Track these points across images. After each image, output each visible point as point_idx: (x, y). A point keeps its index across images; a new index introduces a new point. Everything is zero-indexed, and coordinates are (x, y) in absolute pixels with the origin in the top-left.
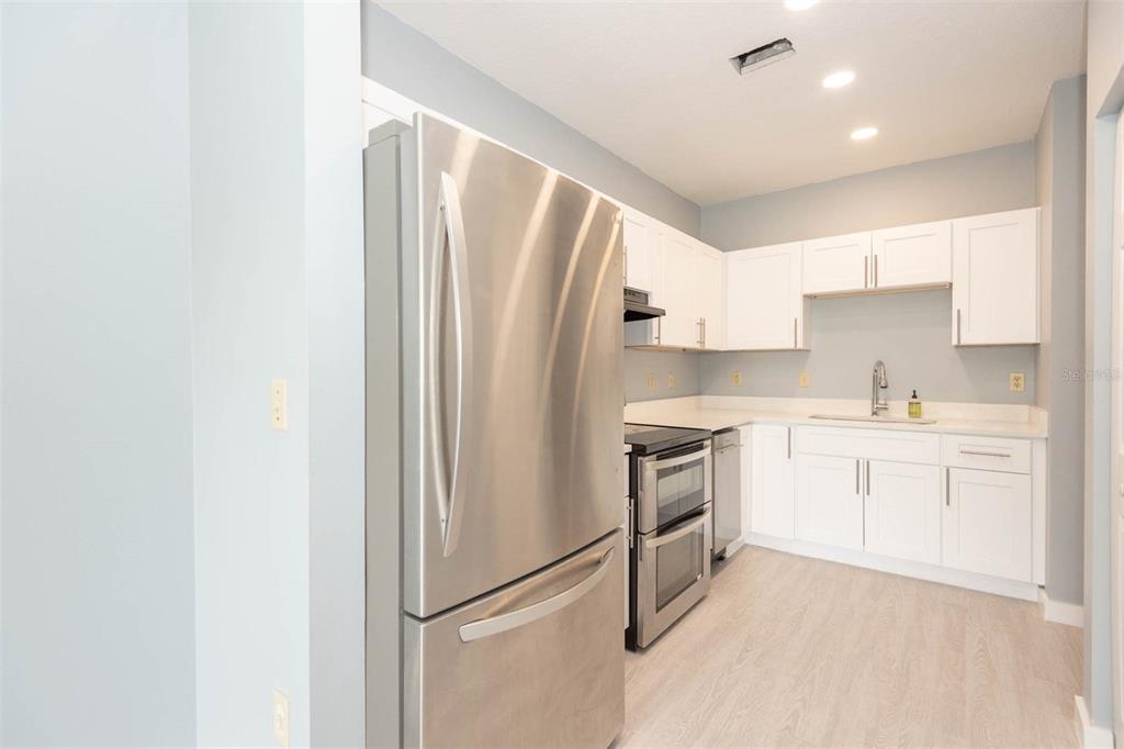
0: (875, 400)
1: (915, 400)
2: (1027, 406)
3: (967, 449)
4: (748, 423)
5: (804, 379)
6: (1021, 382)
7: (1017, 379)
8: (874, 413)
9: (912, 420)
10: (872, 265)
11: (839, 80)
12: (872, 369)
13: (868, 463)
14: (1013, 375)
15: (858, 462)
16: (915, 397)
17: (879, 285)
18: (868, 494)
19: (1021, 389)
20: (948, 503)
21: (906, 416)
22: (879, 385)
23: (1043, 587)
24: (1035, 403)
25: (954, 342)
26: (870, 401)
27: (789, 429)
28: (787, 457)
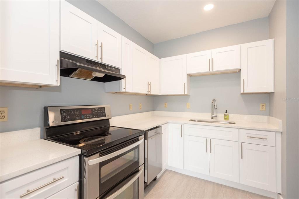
0: (213, 113)
1: (226, 114)
3: (249, 135)
4: (167, 123)
5: (188, 106)
6: (264, 107)
8: (212, 118)
9: (226, 121)
10: (211, 62)
12: (211, 102)
13: (211, 140)
14: (261, 105)
15: (207, 139)
16: (226, 112)
17: (214, 70)
18: (211, 153)
19: (264, 109)
20: (242, 158)
21: (223, 119)
22: (214, 108)
23: (280, 194)
24: (271, 115)
25: (242, 92)
26: (210, 114)
27: (181, 125)
28: (181, 137)
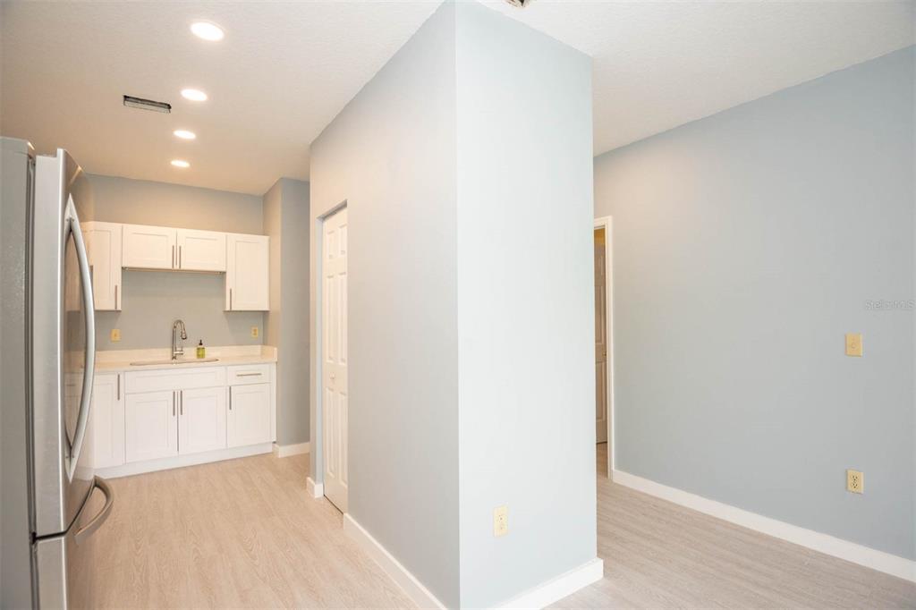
0: (174, 348)
1: (201, 346)
2: (259, 346)
3: (240, 373)
5: (115, 335)
6: (257, 332)
7: (255, 330)
8: (174, 358)
9: (198, 360)
10: (176, 252)
11: (185, 135)
12: (173, 326)
13: (181, 392)
14: (252, 329)
15: (174, 393)
16: (201, 344)
17: (182, 267)
18: (181, 414)
19: (257, 336)
20: (230, 408)
21: (195, 357)
22: (181, 337)
23: (274, 442)
24: (265, 343)
25: (228, 309)
26: (169, 350)
27: (119, 376)
28: (119, 398)
